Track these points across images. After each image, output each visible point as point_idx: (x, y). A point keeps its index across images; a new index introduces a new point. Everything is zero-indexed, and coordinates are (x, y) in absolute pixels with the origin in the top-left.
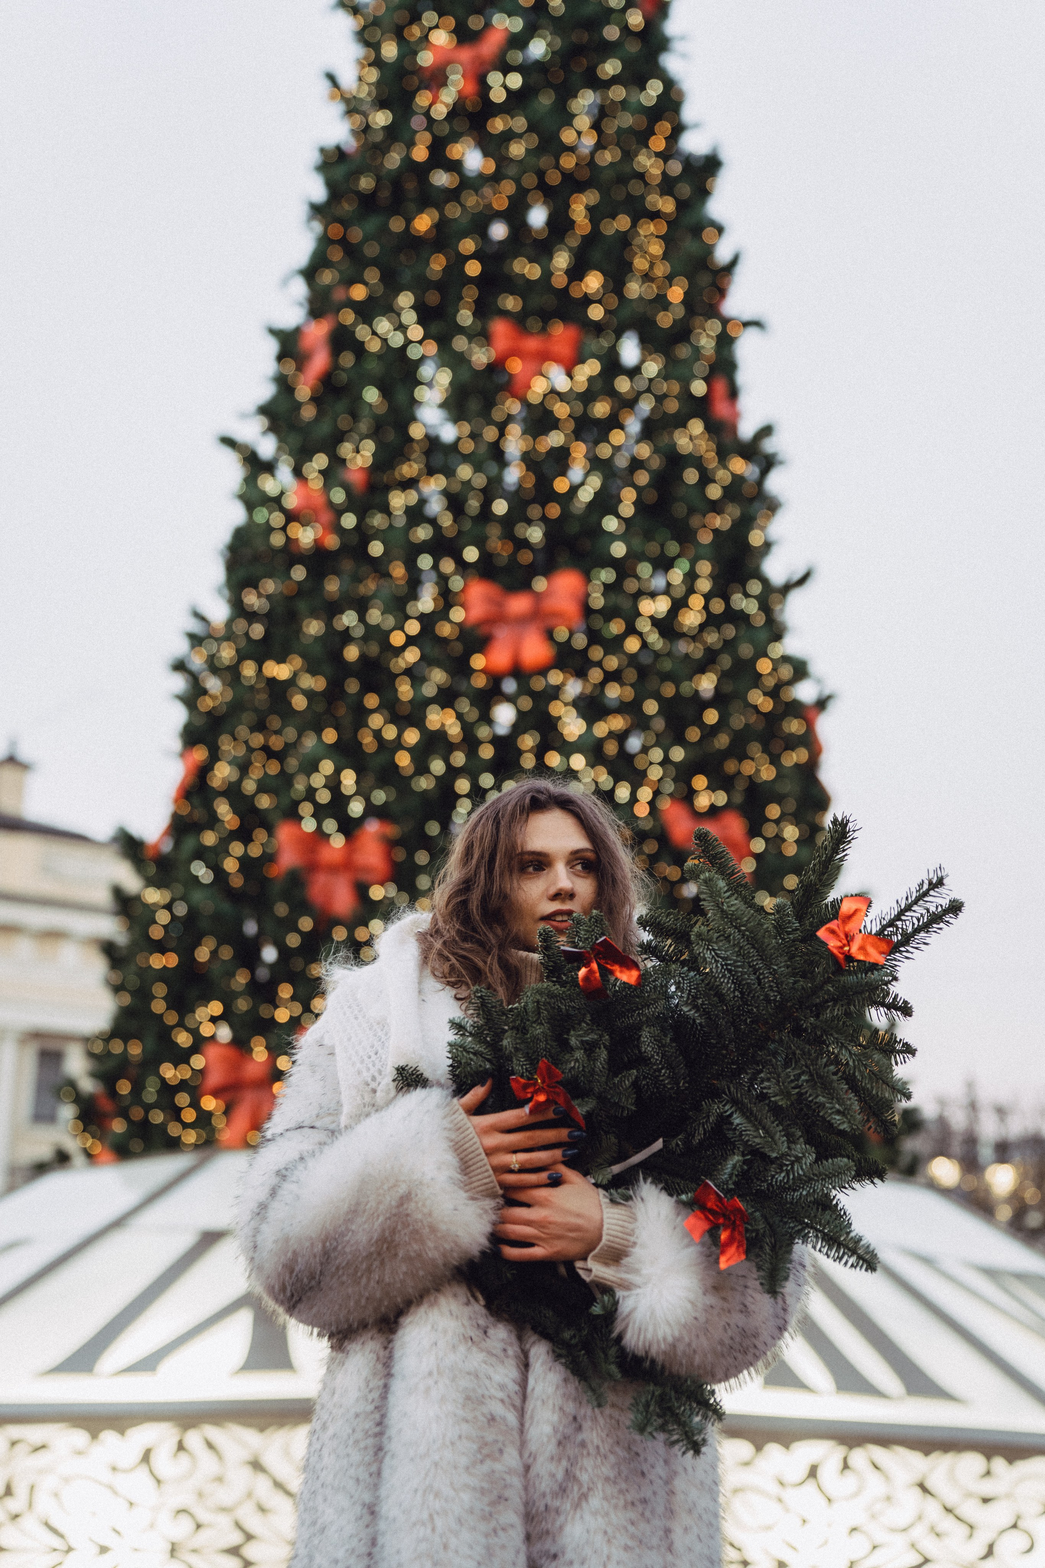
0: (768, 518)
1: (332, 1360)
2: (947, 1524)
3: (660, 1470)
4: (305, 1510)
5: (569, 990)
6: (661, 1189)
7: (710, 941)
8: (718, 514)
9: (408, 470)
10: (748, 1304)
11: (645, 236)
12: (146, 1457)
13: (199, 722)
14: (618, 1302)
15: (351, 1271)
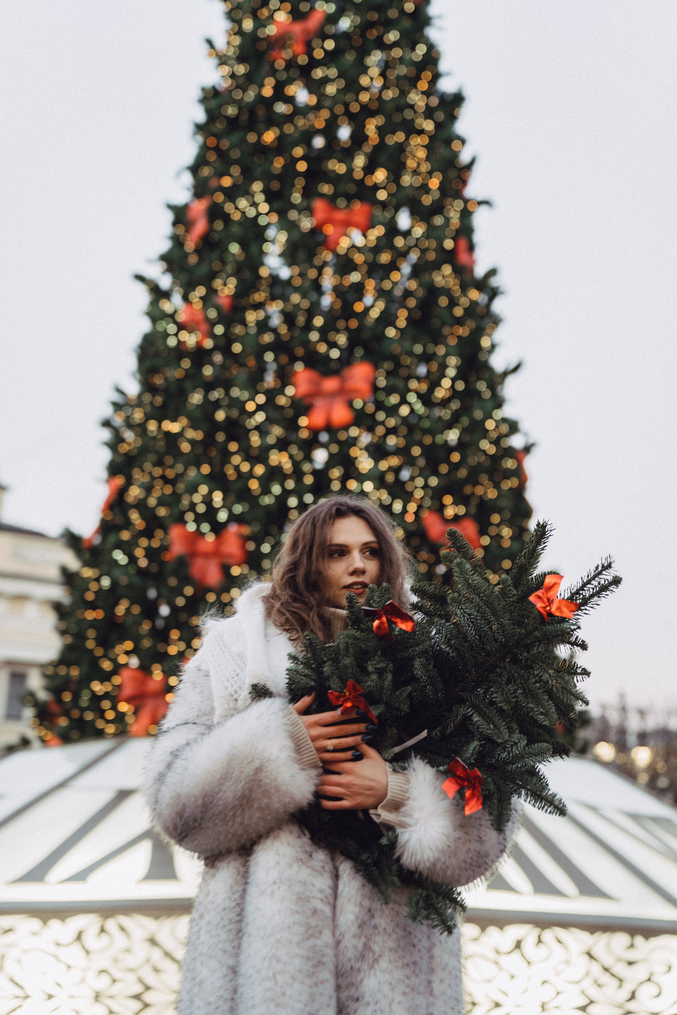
0: (493, 329)
1: (205, 873)
2: (605, 978)
3: (425, 943)
4: (188, 970)
5: (367, 635)
6: (427, 763)
7: (460, 603)
8: (461, 326)
9: (259, 297)
10: (481, 836)
11: (415, 146)
12: (79, 937)
13: (119, 460)
14: (398, 835)
15: (222, 816)
